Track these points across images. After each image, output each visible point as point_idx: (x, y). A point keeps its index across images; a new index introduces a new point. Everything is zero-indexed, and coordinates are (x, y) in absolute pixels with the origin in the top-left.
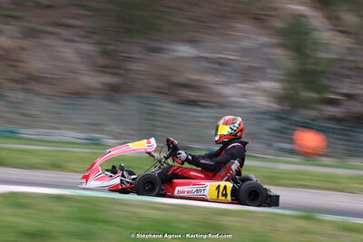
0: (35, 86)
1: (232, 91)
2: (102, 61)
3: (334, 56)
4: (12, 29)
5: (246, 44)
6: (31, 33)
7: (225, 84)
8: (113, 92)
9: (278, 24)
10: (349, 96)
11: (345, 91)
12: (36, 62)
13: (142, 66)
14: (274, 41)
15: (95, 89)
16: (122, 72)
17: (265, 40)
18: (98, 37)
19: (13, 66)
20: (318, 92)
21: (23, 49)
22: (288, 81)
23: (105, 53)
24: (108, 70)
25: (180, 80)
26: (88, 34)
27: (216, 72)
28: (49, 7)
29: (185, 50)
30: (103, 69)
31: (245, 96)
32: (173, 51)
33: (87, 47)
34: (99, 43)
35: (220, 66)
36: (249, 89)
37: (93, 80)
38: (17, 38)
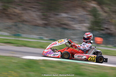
0: (25, 23)
1: (77, 26)
2: (43, 17)
3: (103, 18)
4: (19, 8)
5: (80, 14)
6: (24, 9)
7: (75, 24)
8: (46, 25)
9: (89, 9)
10: (107, 29)
11: (106, 27)
12: (26, 17)
13: (53, 19)
14: (87, 13)
15: (41, 24)
16: (48, 20)
17: (85, 13)
18: (42, 11)
19: (19, 18)
20: (99, 27)
21: (22, 13)
22: (92, 24)
23: (44, 15)
24: (44, 19)
25: (62, 23)
26: (39, 10)
27: (72, 21)
28: (29, 3)
29: (64, 15)
30: (43, 19)
31: (80, 27)
32: (61, 15)
33: (38, 13)
34: (42, 12)
35: (73, 19)
36: (81, 26)
37: (40, 22)
38: (21, 10)
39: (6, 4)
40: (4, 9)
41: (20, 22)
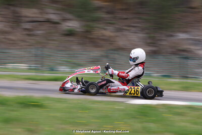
2: (149, 41)
4: (111, 28)
6: (120, 30)
8: (154, 54)
12: (121, 42)
13: (166, 43)
18: (147, 31)
19: (111, 44)
21: (117, 36)
23: (150, 37)
25: (180, 48)
26: (143, 30)
27: (195, 45)
28: (126, 19)
29: (182, 36)
30: (149, 44)
32: (179, 36)
33: (141, 35)
34: (147, 33)
35: (197, 42)
39: (90, 24)
40: (87, 31)
41: (112, 50)
